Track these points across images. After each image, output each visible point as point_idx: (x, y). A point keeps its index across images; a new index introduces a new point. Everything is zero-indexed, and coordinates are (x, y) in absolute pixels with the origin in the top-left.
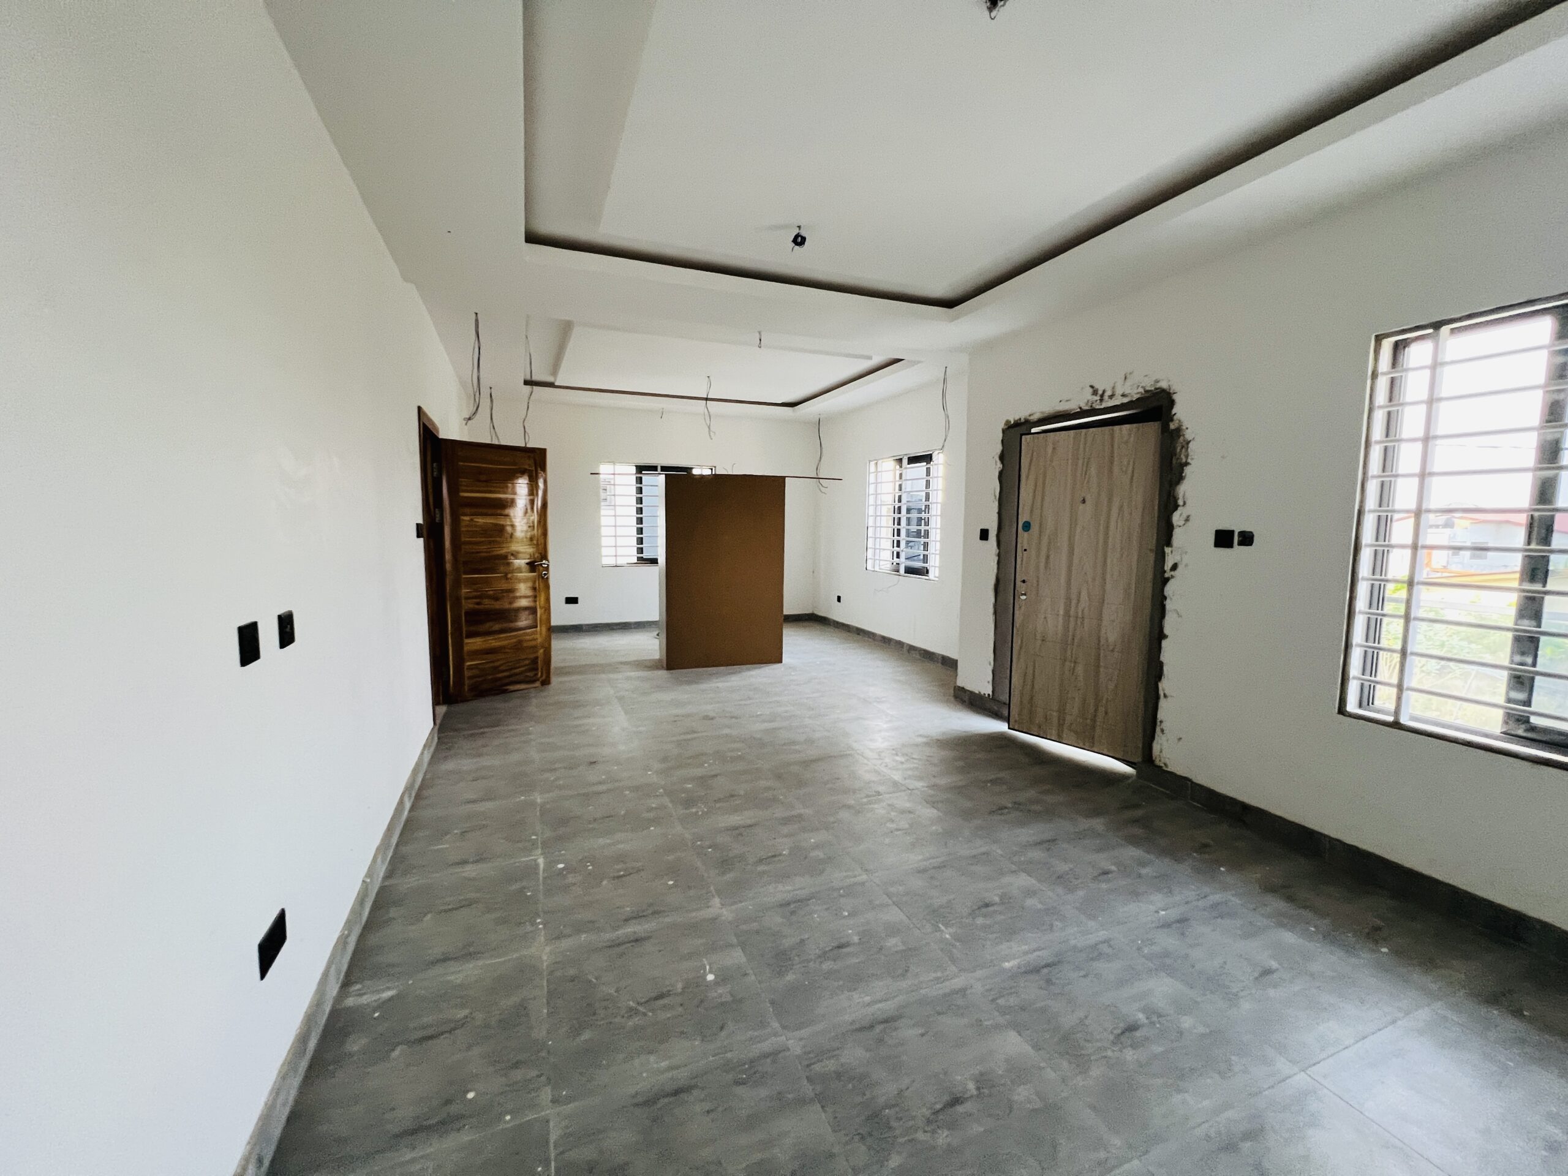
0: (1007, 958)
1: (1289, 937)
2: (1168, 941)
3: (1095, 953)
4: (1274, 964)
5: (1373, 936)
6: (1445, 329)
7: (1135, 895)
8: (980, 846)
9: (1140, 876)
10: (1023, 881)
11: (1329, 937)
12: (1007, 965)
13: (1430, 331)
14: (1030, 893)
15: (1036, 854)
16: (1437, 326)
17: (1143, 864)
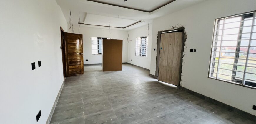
0: (157, 116)
1: (200, 111)
2: (182, 112)
3: (171, 114)
4: (197, 115)
5: (212, 110)
6: (225, 18)
7: (177, 105)
8: (154, 99)
9: (178, 103)
10: (160, 104)
11: (205, 111)
12: (158, 117)
13: (223, 18)
14: (161, 106)
15: (162, 100)
16: (224, 18)
17: (178, 101)
